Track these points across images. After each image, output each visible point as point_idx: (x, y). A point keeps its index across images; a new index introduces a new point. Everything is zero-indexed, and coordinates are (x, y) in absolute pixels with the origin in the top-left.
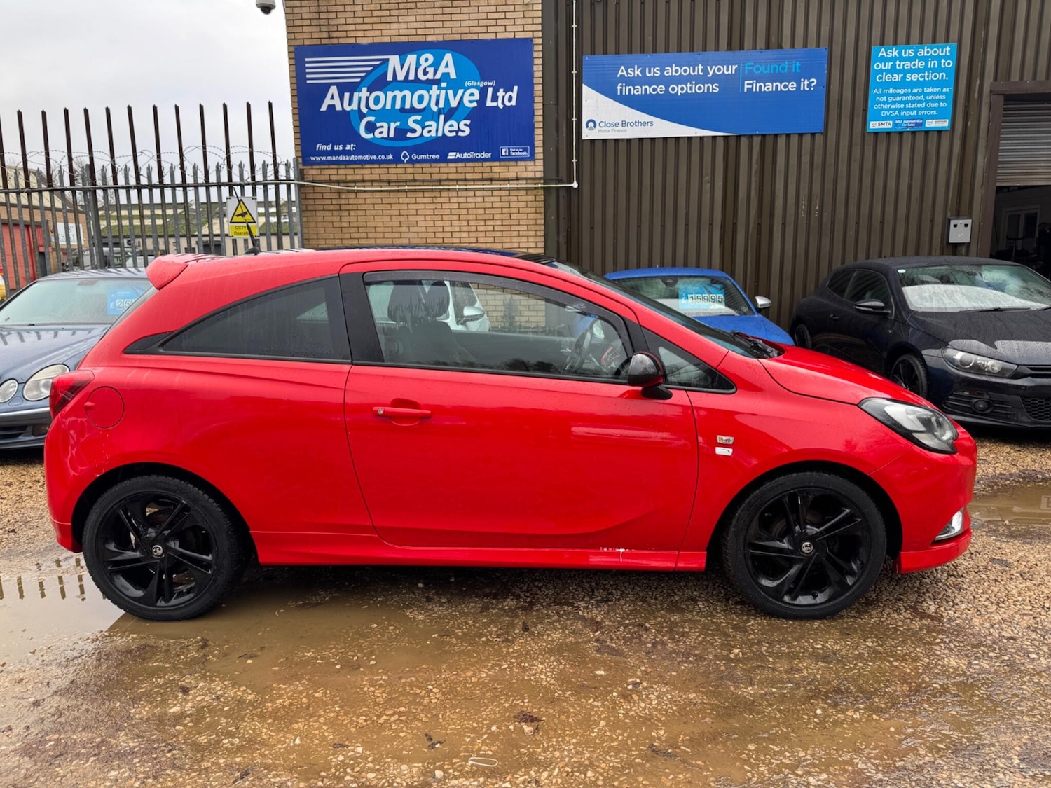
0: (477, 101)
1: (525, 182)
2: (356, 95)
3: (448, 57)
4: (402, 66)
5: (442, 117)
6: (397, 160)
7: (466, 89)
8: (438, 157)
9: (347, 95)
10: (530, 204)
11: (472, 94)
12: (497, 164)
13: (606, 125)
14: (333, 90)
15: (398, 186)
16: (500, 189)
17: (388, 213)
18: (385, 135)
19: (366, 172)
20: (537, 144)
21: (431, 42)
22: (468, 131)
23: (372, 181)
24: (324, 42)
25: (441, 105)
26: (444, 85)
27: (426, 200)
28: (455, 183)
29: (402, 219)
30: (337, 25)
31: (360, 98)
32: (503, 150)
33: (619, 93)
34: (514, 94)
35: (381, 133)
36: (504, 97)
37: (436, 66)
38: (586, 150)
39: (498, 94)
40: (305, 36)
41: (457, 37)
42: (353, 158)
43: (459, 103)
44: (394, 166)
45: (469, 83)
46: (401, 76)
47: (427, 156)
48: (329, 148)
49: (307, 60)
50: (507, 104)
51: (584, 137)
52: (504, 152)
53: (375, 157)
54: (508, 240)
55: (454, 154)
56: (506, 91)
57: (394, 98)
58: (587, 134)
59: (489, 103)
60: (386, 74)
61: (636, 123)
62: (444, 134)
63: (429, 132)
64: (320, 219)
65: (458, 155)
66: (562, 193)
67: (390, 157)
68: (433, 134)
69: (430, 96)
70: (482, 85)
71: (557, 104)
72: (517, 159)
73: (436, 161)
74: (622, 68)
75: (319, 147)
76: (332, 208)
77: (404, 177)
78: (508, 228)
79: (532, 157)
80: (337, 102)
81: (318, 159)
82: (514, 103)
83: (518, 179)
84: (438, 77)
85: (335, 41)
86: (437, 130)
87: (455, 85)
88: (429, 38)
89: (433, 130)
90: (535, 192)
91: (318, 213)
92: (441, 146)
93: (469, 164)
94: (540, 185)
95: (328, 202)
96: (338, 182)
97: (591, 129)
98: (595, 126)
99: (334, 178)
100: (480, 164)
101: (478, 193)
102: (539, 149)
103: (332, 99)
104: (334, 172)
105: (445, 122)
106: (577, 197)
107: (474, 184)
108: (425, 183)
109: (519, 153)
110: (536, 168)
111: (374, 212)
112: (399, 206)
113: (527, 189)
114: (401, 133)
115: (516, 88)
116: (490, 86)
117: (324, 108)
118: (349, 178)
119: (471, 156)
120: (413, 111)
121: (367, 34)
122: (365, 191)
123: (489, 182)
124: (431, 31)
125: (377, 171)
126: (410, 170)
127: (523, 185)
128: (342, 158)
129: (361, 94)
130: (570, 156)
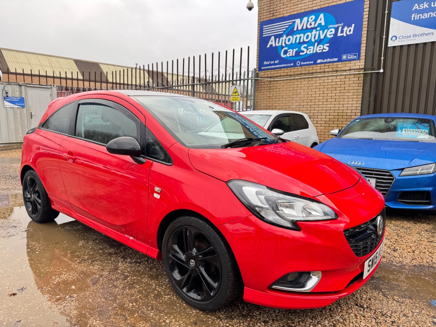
0: (333, 34)
1: (354, 71)
2: (281, 39)
3: (322, 16)
4: (301, 23)
5: (316, 44)
6: (295, 66)
7: (328, 29)
8: (312, 62)
9: (277, 39)
10: (355, 82)
11: (331, 31)
12: (340, 63)
13: (403, 38)
14: (273, 38)
15: (294, 77)
16: (341, 75)
17: (288, 89)
18: (291, 55)
19: (282, 72)
20: (362, 51)
21: (315, 10)
22: (327, 49)
23: (284, 76)
24: (271, 18)
25: (316, 38)
26: (318, 29)
27: (305, 82)
28: (319, 74)
29: (294, 91)
30: (276, 10)
31: (282, 40)
32: (344, 56)
33: (412, 19)
34: (352, 28)
35: (289, 54)
36: (347, 30)
37: (315, 21)
38: (390, 52)
39: (344, 29)
40: (264, 17)
41: (327, 5)
42: (277, 66)
43: (325, 36)
44: (293, 68)
45: (330, 26)
46: (300, 28)
47: (308, 63)
48: (268, 63)
50: (348, 33)
51: (389, 45)
52: (344, 57)
53: (286, 65)
54: (343, 100)
55: (320, 60)
56: (348, 27)
57: (296, 38)
58: (391, 44)
59: (339, 34)
60: (294, 28)
61: (422, 35)
62: (316, 52)
63: (310, 51)
64: (262, 93)
65: (322, 61)
66: (374, 76)
67: (292, 64)
68: (311, 52)
69: (312, 35)
70: (336, 26)
71: (375, 30)
72: (350, 60)
73: (312, 64)
74: (416, 5)
75: (265, 63)
76: (267, 88)
77: (297, 73)
78: (343, 94)
79: (359, 58)
80: (273, 43)
81: (264, 68)
82: (351, 33)
83: (350, 70)
84: (316, 25)
85: (275, 17)
86: (313, 50)
87: (323, 28)
88: (314, 8)
89: (312, 50)
90: (359, 76)
91: (262, 91)
92: (314, 57)
93: (326, 64)
94: (361, 72)
95: (266, 86)
96: (270, 77)
97: (394, 41)
98: (396, 39)
99: (269, 76)
100: (332, 64)
101: (329, 78)
102: (363, 54)
104: (269, 73)
105: (318, 45)
106: (382, 77)
107: (328, 74)
108: (306, 75)
109: (352, 57)
110: (361, 64)
111: (283, 89)
112: (293, 86)
113: (354, 74)
114: (298, 53)
115: (353, 25)
116: (340, 26)
117: (268, 46)
118: (275, 75)
119: (328, 61)
120: (304, 42)
121: (288, 11)
122: (280, 80)
123: (336, 72)
124: (315, 5)
125: (286, 71)
126: (300, 70)
127: (353, 72)
128: (273, 67)
129: (283, 38)
130: (380, 56)
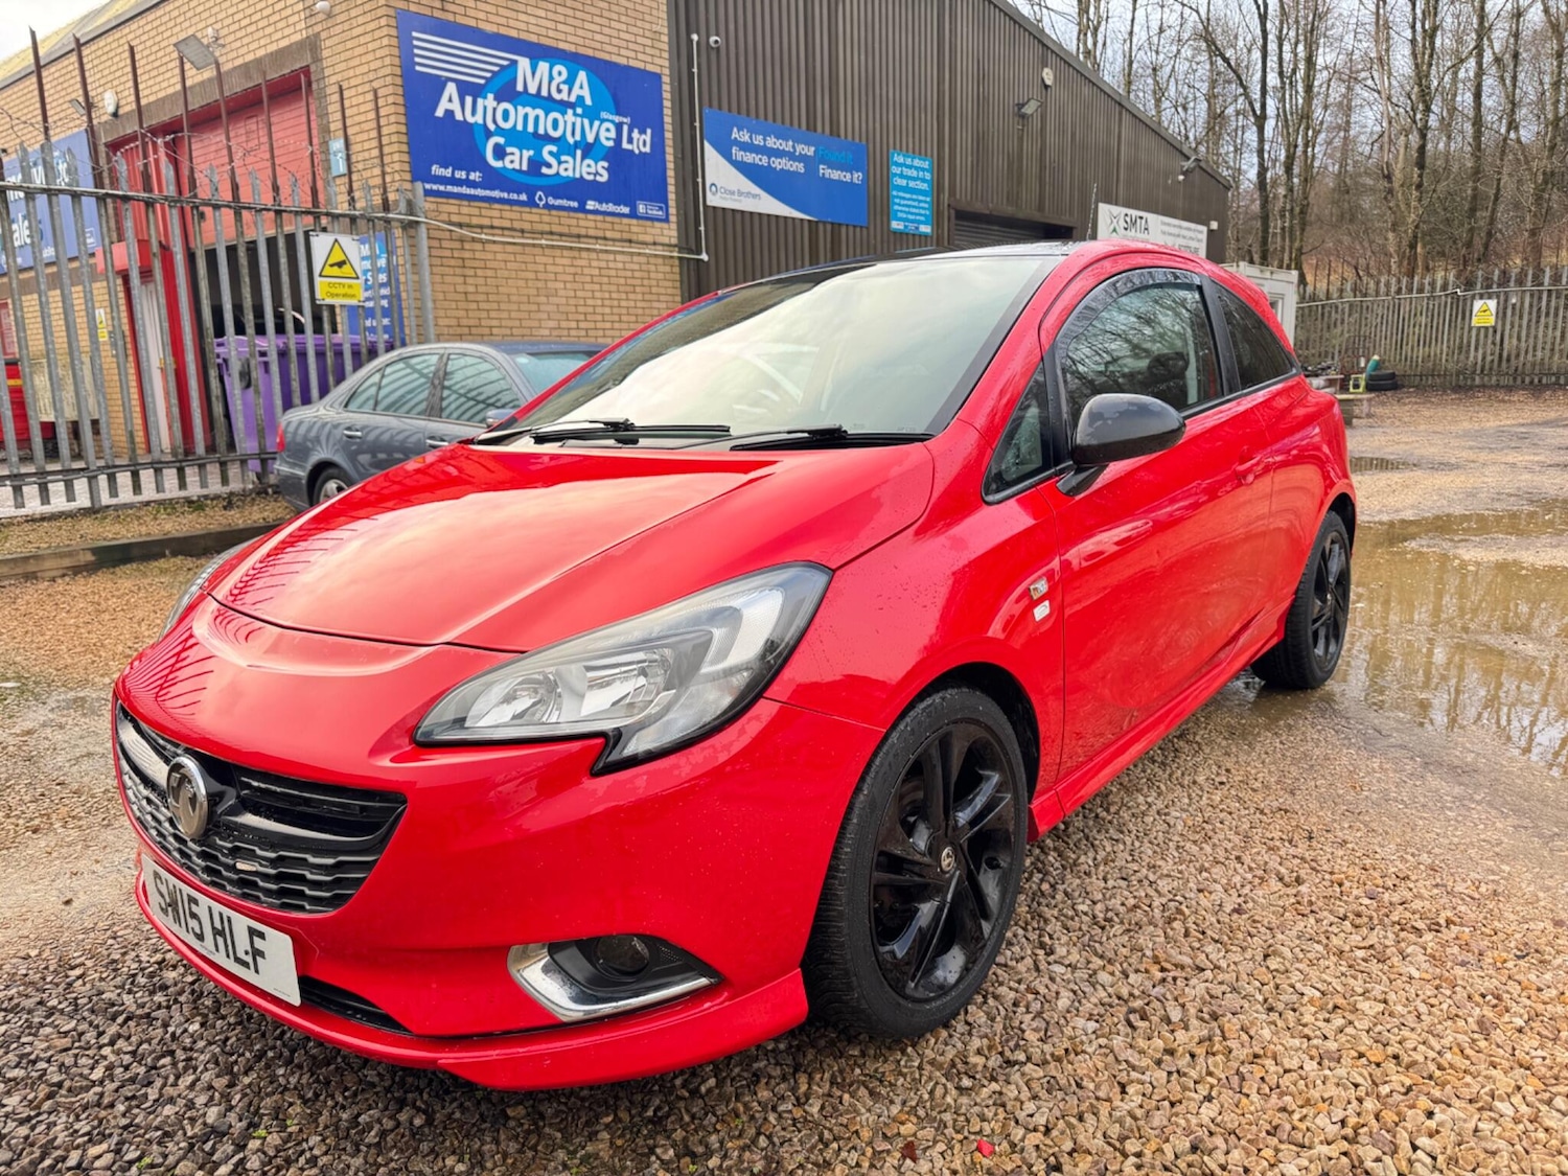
0: (613, 139)
1: (661, 248)
2: (480, 101)
3: (583, 76)
4: (533, 74)
5: (579, 153)
6: (531, 203)
7: (603, 121)
8: (576, 204)
9: (469, 100)
10: (667, 277)
11: (608, 130)
12: (635, 222)
13: (725, 192)
14: (451, 88)
15: (533, 239)
16: (639, 254)
17: (523, 275)
18: (517, 166)
19: (494, 215)
20: (670, 203)
21: (563, 51)
22: (605, 176)
23: (503, 229)
24: (436, 14)
25: (578, 137)
26: (579, 111)
27: (565, 261)
28: (595, 241)
29: (539, 284)
31: (485, 108)
32: (641, 206)
33: (734, 158)
34: (648, 139)
35: (512, 162)
36: (638, 139)
37: (570, 81)
38: (711, 217)
39: (633, 135)
41: (590, 53)
42: (479, 192)
43: (596, 139)
44: (529, 210)
45: (604, 115)
46: (532, 90)
47: (564, 202)
48: (448, 172)
49: (415, 34)
50: (642, 149)
51: (709, 203)
52: (641, 208)
53: (506, 195)
55: (593, 203)
56: (640, 133)
58: (710, 199)
59: (625, 145)
60: (515, 80)
61: (748, 194)
62: (581, 176)
63: (566, 170)
65: (596, 205)
66: (694, 266)
67: (524, 197)
68: (570, 173)
69: (565, 122)
70: (618, 121)
71: (684, 158)
72: (653, 219)
73: (569, 209)
74: (735, 129)
75: (436, 170)
76: (453, 262)
77: (540, 227)
79: (666, 220)
80: (456, 106)
82: (647, 149)
83: (655, 244)
84: (573, 98)
85: (450, 17)
86: (574, 169)
87: (591, 114)
88: (562, 46)
89: (570, 168)
90: (671, 262)
92: (579, 190)
93: (609, 219)
94: (675, 254)
95: (448, 253)
97: (714, 194)
98: (716, 192)
99: (454, 218)
100: (619, 220)
101: (618, 257)
102: (673, 210)
103: (449, 102)
104: (454, 209)
105: (583, 158)
106: (706, 272)
107: (614, 245)
108: (563, 238)
109: (655, 212)
110: (671, 233)
111: (506, 273)
112: (535, 267)
113: (664, 257)
114: (535, 166)
115: (649, 131)
116: (626, 123)
117: (440, 113)
118: (475, 221)
119: (610, 209)
120: (548, 139)
121: (491, 18)
122: (494, 242)
123: (628, 244)
124: (563, 37)
125: (507, 215)
126: (546, 219)
127: (660, 251)
128: (465, 190)
129: (487, 102)
130: (697, 224)
